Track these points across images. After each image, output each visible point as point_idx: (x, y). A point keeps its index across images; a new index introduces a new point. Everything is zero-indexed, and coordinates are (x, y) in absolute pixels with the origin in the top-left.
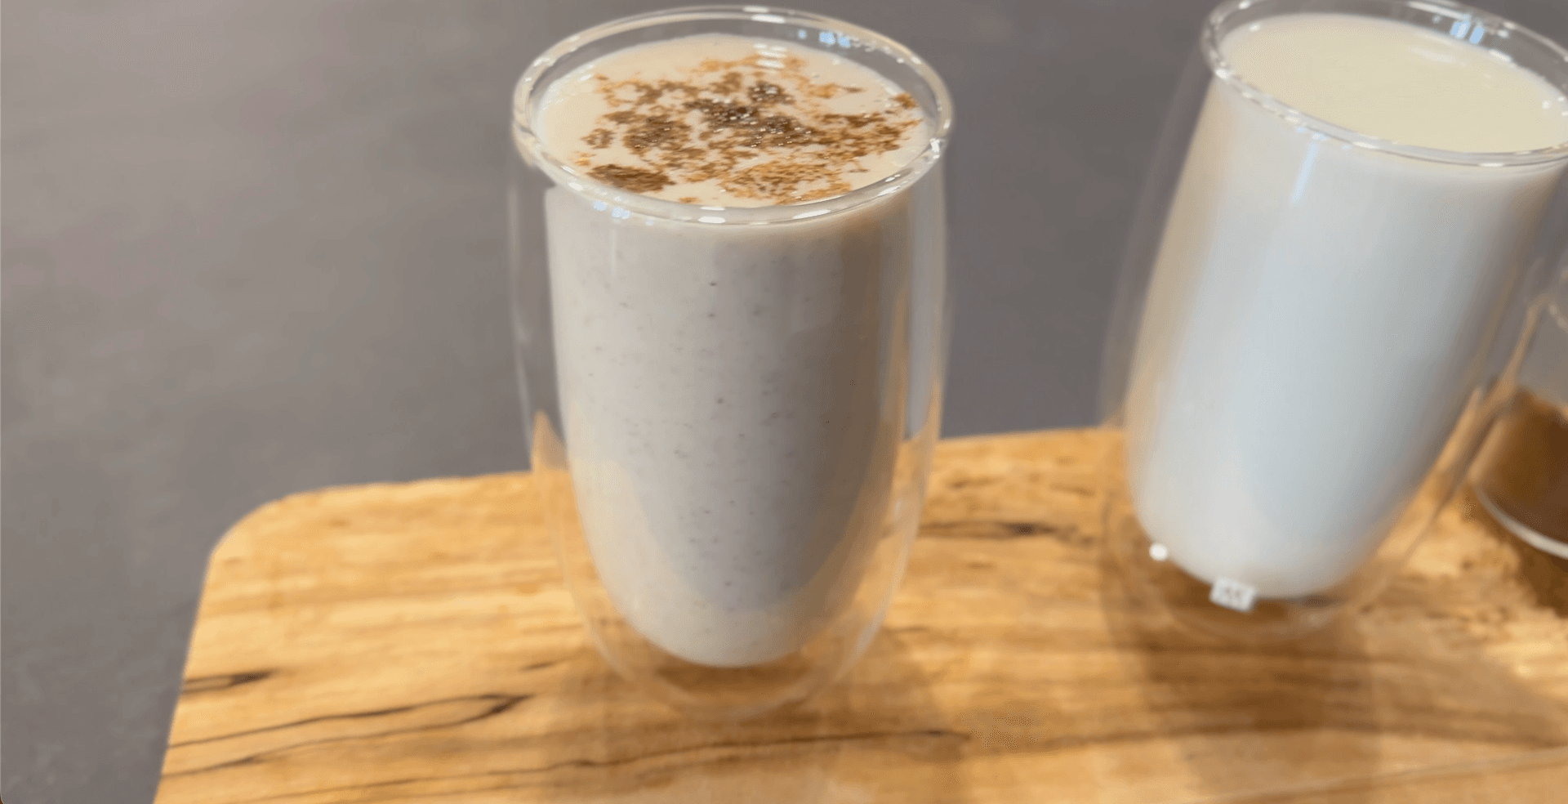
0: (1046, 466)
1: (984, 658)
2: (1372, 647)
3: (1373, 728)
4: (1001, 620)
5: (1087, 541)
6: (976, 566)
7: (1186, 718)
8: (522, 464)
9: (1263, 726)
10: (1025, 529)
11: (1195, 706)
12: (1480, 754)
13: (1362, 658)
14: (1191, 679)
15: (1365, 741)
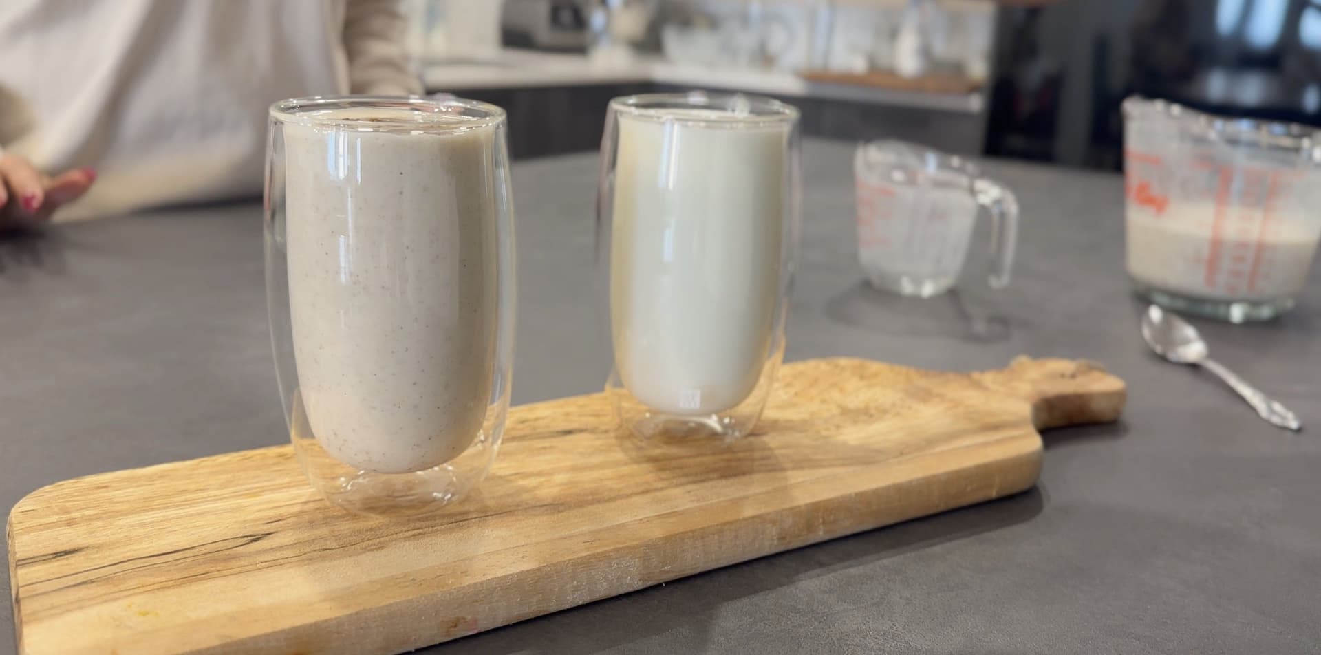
0: (572, 409)
1: (560, 478)
2: (772, 445)
3: (783, 470)
4: (569, 463)
5: (606, 432)
6: (544, 448)
7: (684, 480)
8: (286, 441)
9: (724, 476)
10: (569, 432)
11: (686, 475)
12: (840, 471)
13: (770, 449)
14: (681, 468)
15: (779, 475)
